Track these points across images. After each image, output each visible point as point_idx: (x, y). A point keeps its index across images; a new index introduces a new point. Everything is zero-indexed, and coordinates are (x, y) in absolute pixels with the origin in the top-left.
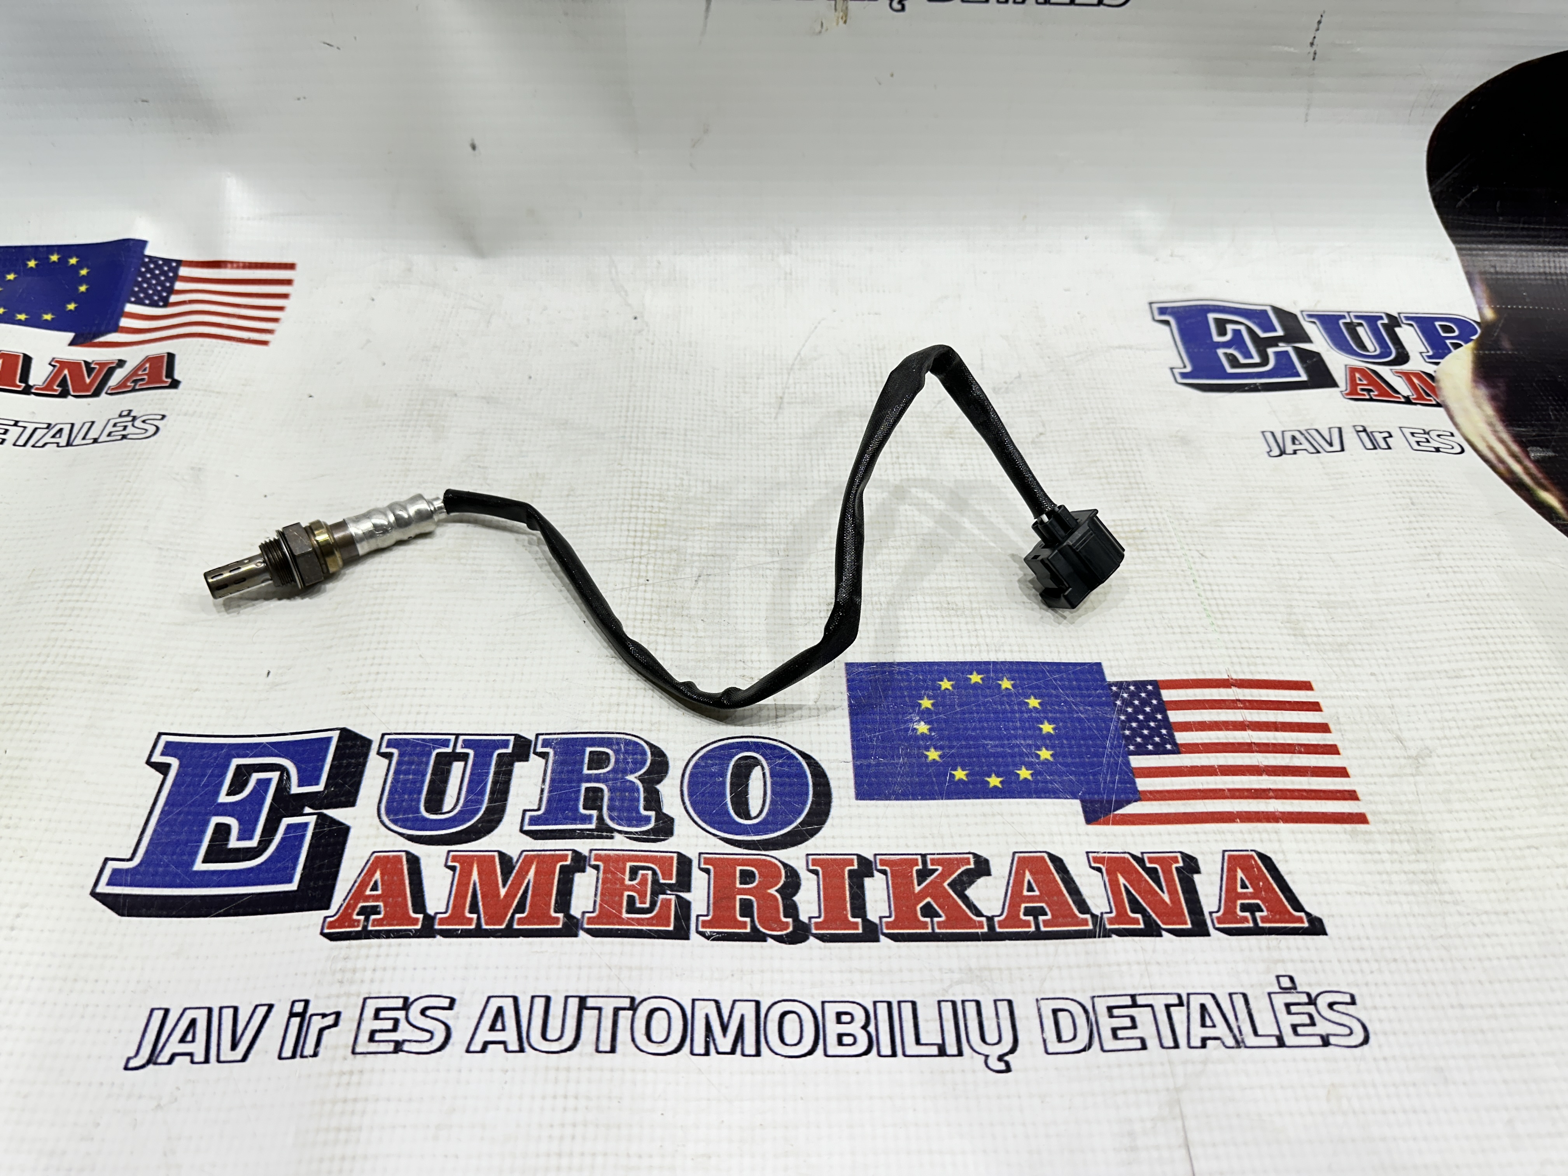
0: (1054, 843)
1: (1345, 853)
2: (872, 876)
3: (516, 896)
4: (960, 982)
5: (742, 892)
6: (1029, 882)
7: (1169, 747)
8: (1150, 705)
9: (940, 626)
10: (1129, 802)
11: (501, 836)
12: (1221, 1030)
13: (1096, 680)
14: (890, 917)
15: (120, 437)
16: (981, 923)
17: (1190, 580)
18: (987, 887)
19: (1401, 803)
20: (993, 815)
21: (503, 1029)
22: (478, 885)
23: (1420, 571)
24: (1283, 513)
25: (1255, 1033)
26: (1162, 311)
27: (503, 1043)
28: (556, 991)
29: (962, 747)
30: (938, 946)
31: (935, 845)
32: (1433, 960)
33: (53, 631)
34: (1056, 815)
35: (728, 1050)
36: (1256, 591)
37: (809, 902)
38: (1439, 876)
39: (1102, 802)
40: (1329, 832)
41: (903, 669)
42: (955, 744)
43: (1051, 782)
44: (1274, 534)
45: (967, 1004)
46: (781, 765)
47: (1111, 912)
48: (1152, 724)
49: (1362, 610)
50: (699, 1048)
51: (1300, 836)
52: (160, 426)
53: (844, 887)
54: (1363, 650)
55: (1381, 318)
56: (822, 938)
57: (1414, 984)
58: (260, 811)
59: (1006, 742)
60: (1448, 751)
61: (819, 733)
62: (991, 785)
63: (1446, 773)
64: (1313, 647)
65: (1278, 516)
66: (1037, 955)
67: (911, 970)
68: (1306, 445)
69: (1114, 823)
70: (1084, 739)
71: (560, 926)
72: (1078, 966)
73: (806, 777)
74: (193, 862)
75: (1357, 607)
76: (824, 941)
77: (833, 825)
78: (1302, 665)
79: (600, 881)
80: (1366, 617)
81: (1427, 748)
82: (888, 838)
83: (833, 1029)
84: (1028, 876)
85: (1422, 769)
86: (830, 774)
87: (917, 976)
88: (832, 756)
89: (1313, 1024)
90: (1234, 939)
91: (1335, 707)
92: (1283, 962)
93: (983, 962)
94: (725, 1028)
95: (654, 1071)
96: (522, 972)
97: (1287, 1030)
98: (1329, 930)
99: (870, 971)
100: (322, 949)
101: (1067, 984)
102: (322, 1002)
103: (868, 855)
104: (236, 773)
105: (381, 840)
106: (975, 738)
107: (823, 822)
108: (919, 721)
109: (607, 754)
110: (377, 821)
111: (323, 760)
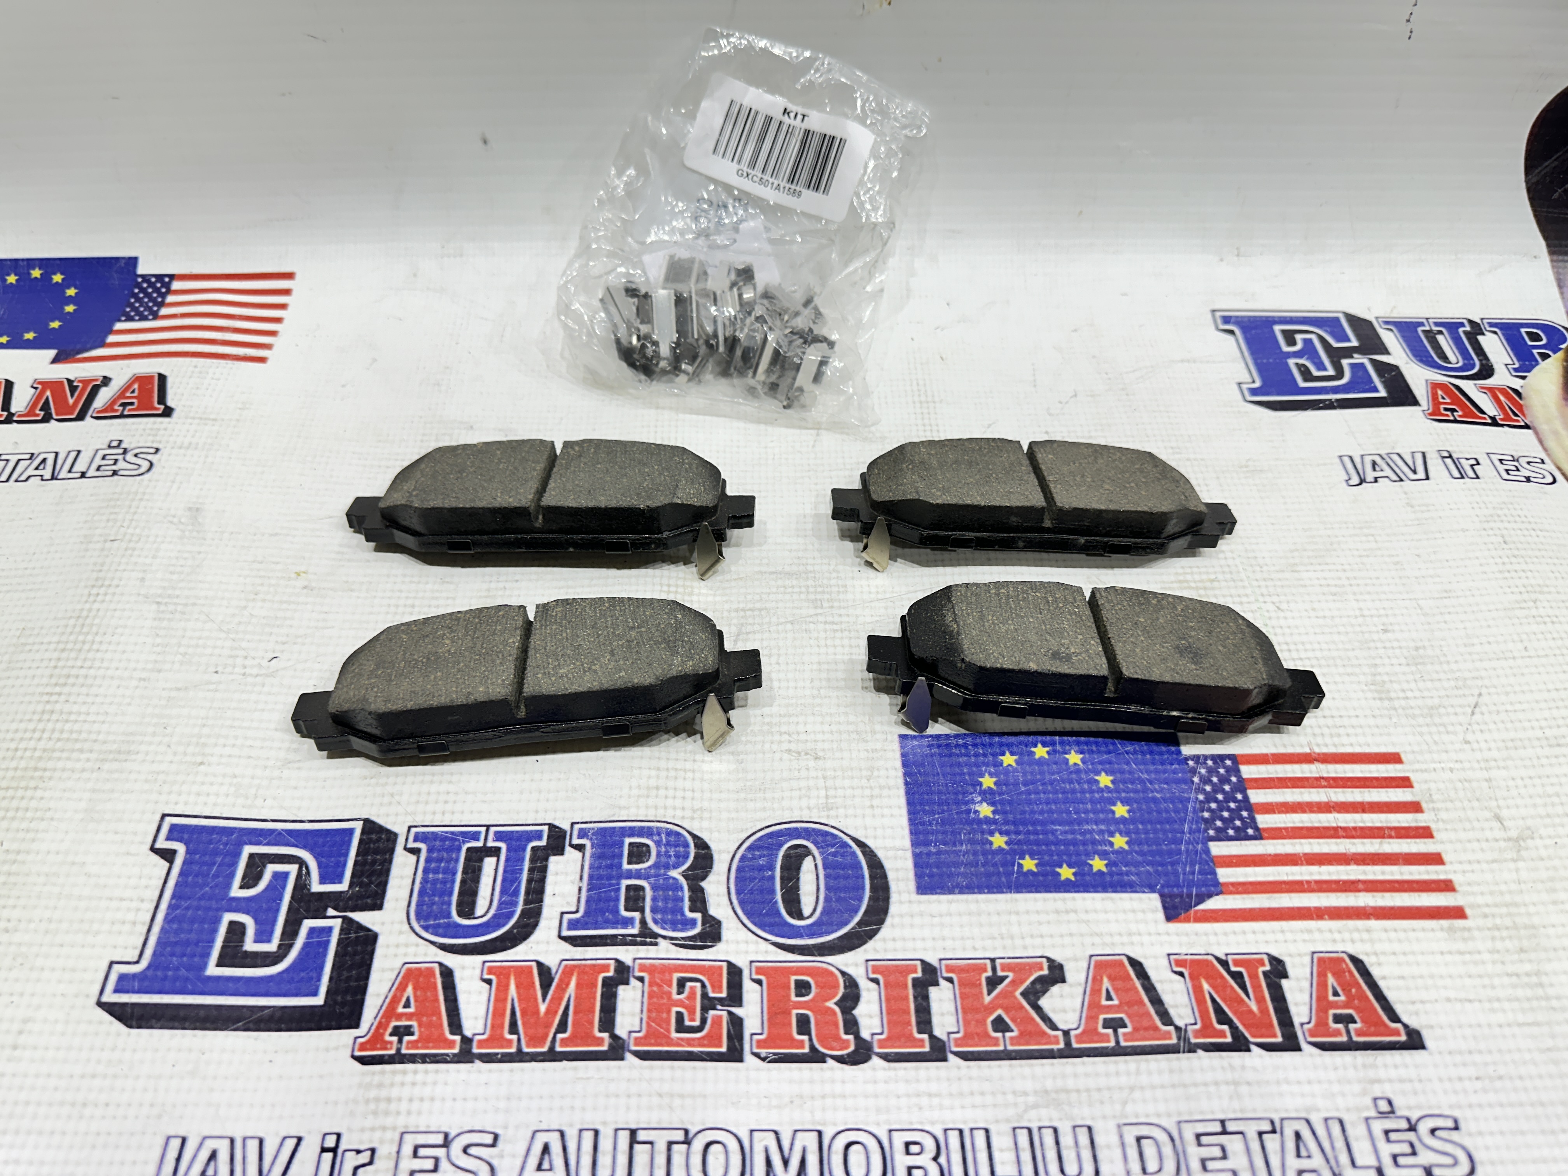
0: (1132, 943)
1: (1442, 953)
2: (937, 984)
3: (556, 1012)
4: (1035, 1106)
5: (799, 1006)
6: (1108, 991)
7: (1250, 831)
8: (1229, 782)
10: (1210, 896)
11: (538, 943)
12: (1317, 1161)
13: (1171, 753)
14: (958, 1032)
15: (110, 473)
16: (1056, 1037)
18: (1062, 996)
19: (1502, 893)
20: (1067, 912)
21: (551, 1169)
22: (516, 1001)
23: (1515, 621)
24: (1365, 553)
25: (1353, 1164)
26: (1227, 320)
28: (604, 1123)
29: (1028, 833)
30: (1010, 1066)
31: (1004, 948)
32: (1541, 1077)
33: (48, 702)
34: (1134, 911)
37: (870, 1016)
38: (1544, 979)
39: (1181, 896)
40: (1423, 930)
41: (962, 740)
42: (1021, 828)
43: (1127, 874)
44: (1355, 578)
45: (1044, 1131)
46: (834, 854)
47: (1195, 1024)
48: (1232, 805)
49: (1454, 666)
51: (1393, 935)
52: (154, 461)
53: (907, 997)
54: (1456, 714)
55: (1462, 325)
56: (887, 1058)
57: (1522, 1105)
58: (277, 910)
59: (1076, 827)
60: (1551, 831)
61: (874, 816)
62: (1063, 878)
63: (1550, 858)
64: (1400, 711)
65: (1360, 556)
66: (1117, 1074)
67: (982, 1094)
68: (1388, 472)
69: (1196, 921)
70: (1160, 823)
71: (605, 1048)
72: (1163, 1087)
73: (861, 868)
74: (205, 966)
75: (1448, 662)
76: (889, 1061)
77: (893, 926)
78: (1390, 735)
79: (646, 995)
80: (1458, 674)
81: (1529, 828)
82: (953, 939)
83: (901, 1162)
84: (1106, 984)
85: (1523, 853)
86: (887, 865)
87: (989, 1099)
88: (889, 843)
89: (1414, 1153)
90: (1328, 1054)
91: (1426, 782)
92: (1379, 1081)
93: (1059, 1083)
94: (786, 1162)
96: (568, 1102)
97: (1387, 1161)
98: (1428, 1043)
99: (939, 1095)
100: (353, 1075)
101: (1151, 1108)
102: (356, 1136)
103: (933, 960)
104: (248, 865)
105: (412, 950)
106: (1043, 823)
107: (881, 922)
108: (981, 802)
109: (647, 846)
110: (407, 928)
111: (346, 855)
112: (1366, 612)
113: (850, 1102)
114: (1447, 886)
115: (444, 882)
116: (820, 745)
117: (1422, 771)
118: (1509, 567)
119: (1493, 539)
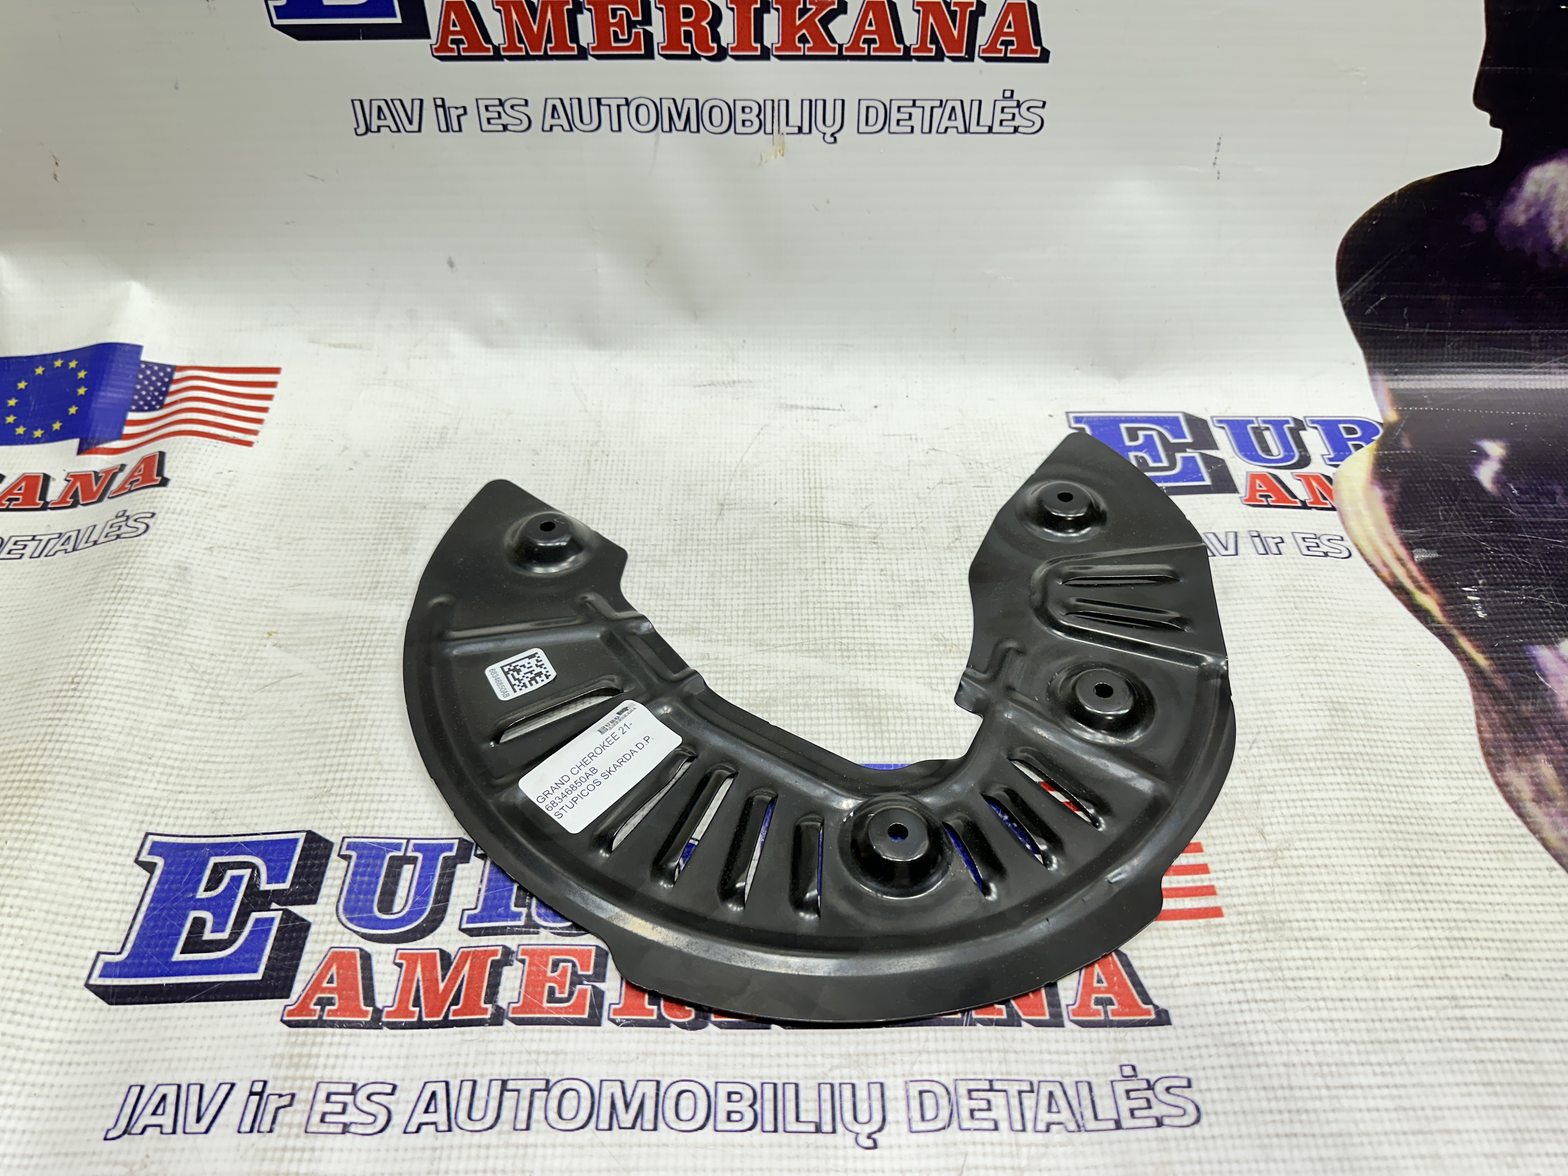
1: (1197, 946)
4: (840, 1067)
12: (1065, 1115)
15: (115, 537)
19: (1256, 894)
21: (435, 1112)
23: (1296, 673)
25: (1096, 1117)
26: (1078, 420)
27: (435, 1124)
28: (482, 1075)
32: (1269, 1043)
35: (629, 1125)
38: (1284, 964)
40: (1183, 928)
45: (844, 1086)
50: (604, 1125)
51: (1155, 933)
52: (150, 523)
55: (1289, 422)
56: (720, 1025)
57: (1249, 1066)
58: (232, 906)
60: (1305, 844)
63: (1302, 866)
66: (910, 1040)
67: (797, 1056)
74: (172, 954)
81: (1286, 842)
83: (723, 1107)
85: (1279, 862)
87: (801, 1060)
89: (1150, 1107)
90: (1085, 1030)
92: (1127, 1052)
93: (861, 1048)
94: (627, 1106)
95: (563, 1146)
96: (454, 1059)
97: (1125, 1114)
98: (1174, 1020)
99: (760, 1056)
100: (281, 1035)
101: (934, 1068)
102: (279, 1083)
104: (213, 871)
105: (339, 938)
110: (335, 918)
111: (290, 860)
113: (686, 1059)
114: (1209, 891)
115: (369, 884)
118: (1297, 629)
119: (1286, 605)
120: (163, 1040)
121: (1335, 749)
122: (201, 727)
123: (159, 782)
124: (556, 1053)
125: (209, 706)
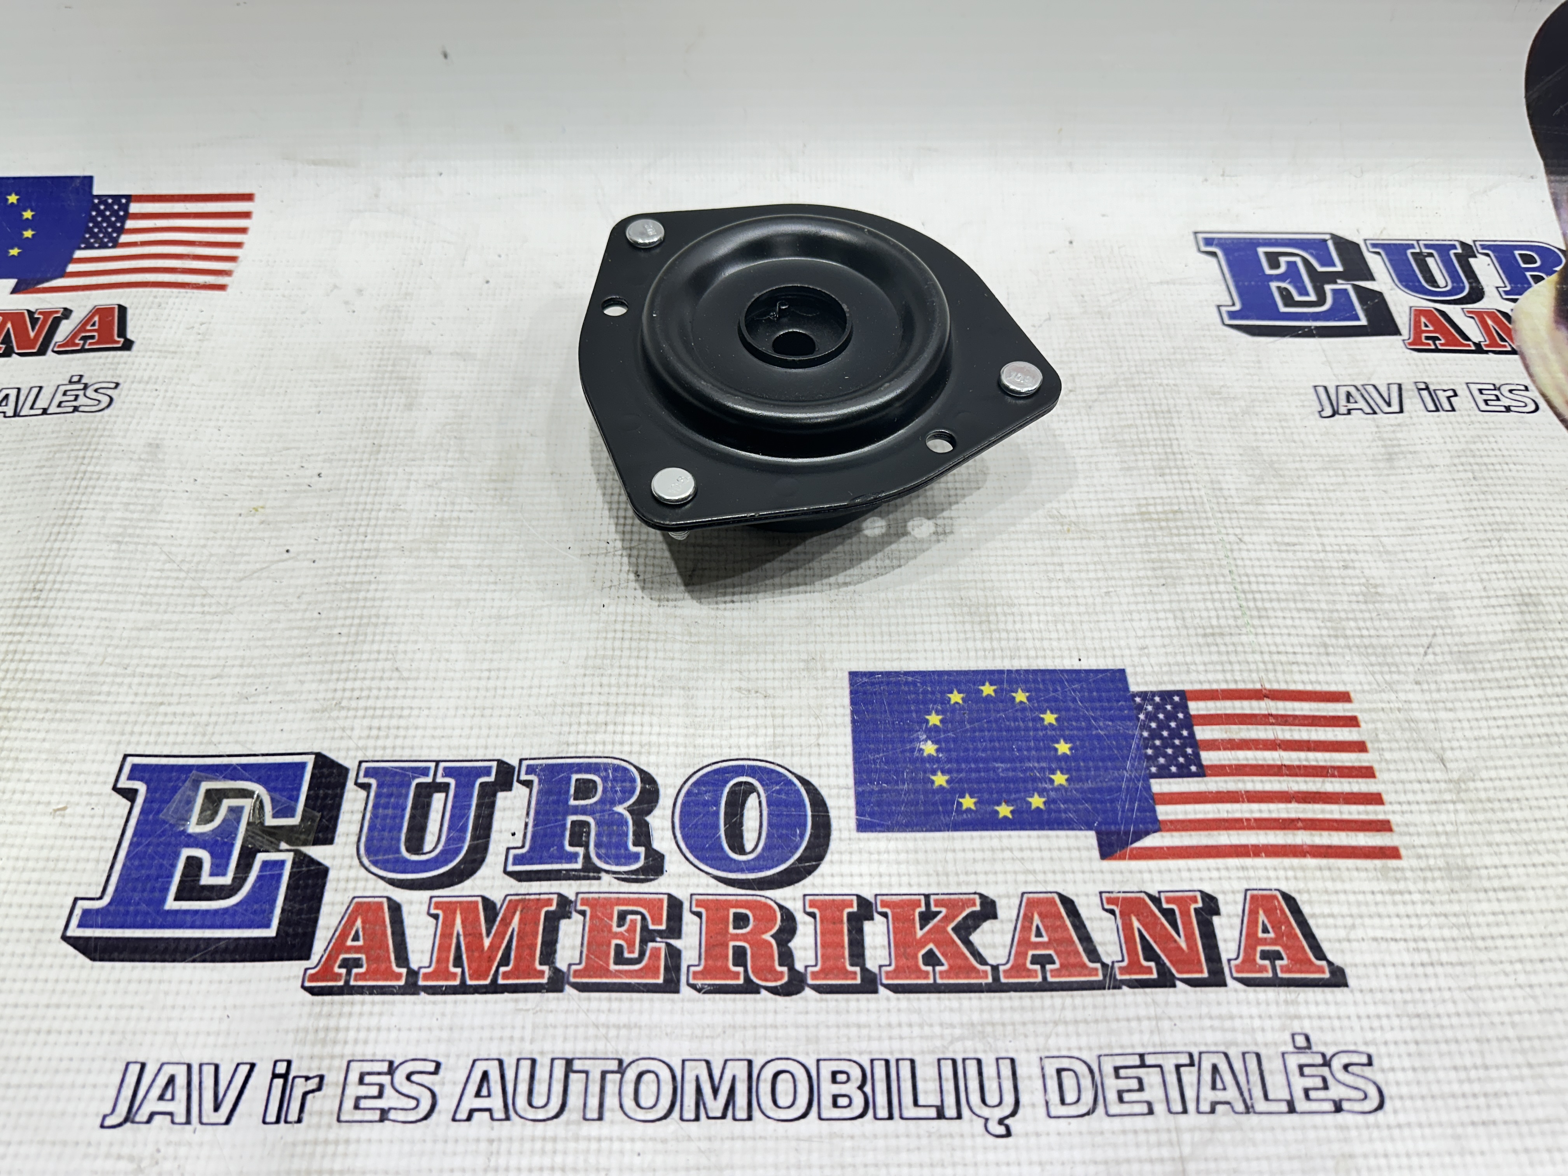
0: (1065, 882)
1: (1373, 893)
2: (871, 918)
4: (962, 1038)
5: (736, 938)
7: (1193, 768)
8: (1176, 719)
9: (951, 627)
10: (1147, 833)
12: (1232, 1093)
13: (1118, 690)
15: (71, 409)
16: (985, 972)
17: (1226, 572)
18: (992, 932)
19: (1437, 834)
20: (1002, 850)
21: (489, 1095)
23: (1477, 560)
24: (1331, 488)
25: (1266, 1097)
26: (1209, 242)
27: (489, 1110)
28: (542, 1053)
29: (971, 770)
30: (939, 999)
31: (939, 884)
32: (1458, 1015)
33: (11, 642)
34: (1069, 850)
35: (719, 1114)
36: (1298, 584)
37: (805, 949)
38: (1473, 920)
39: (1118, 833)
40: (1357, 869)
41: (910, 679)
42: (963, 767)
43: (1065, 811)
44: (1320, 514)
45: (967, 1062)
46: (779, 792)
48: (1177, 742)
49: (1411, 605)
50: (690, 1114)
51: (1327, 873)
52: (114, 396)
53: (842, 932)
54: (1409, 654)
55: (1455, 247)
56: (819, 989)
57: (1437, 1042)
58: (232, 845)
59: (1018, 765)
60: (1493, 774)
61: (819, 754)
62: (1000, 816)
63: (1489, 800)
64: (1354, 649)
65: (1326, 491)
66: (1043, 1008)
67: (910, 1026)
68: (1362, 404)
69: (1131, 858)
70: (1102, 760)
72: (1086, 1022)
74: (164, 900)
75: (1406, 601)
77: (831, 862)
78: (1341, 673)
80: (1415, 614)
81: (1470, 770)
82: (889, 876)
83: (828, 1089)
84: (1037, 920)
85: (1463, 795)
86: (830, 803)
87: (916, 1031)
88: (833, 781)
89: (1326, 1088)
90: (1251, 989)
91: (1373, 721)
92: (1298, 1017)
93: (986, 1016)
94: (715, 1091)
95: (643, 1140)
96: (507, 1033)
97: (1299, 1095)
98: (1351, 981)
99: (869, 1026)
100: (303, 1004)
101: (1073, 1042)
102: (305, 1064)
103: (868, 895)
104: (206, 801)
105: (361, 884)
106: (985, 760)
107: (820, 858)
108: (926, 740)
109: (594, 782)
110: (356, 861)
111: (298, 789)
112: (1328, 548)
113: (781, 1033)
114: (1384, 826)
115: (394, 817)
116: (769, 683)
117: (1370, 710)
118: (1476, 504)
119: (1462, 475)
120: (164, 1007)
121: (1526, 654)
122: (182, 626)
123: (136, 694)
124: (628, 1026)
125: (190, 601)
